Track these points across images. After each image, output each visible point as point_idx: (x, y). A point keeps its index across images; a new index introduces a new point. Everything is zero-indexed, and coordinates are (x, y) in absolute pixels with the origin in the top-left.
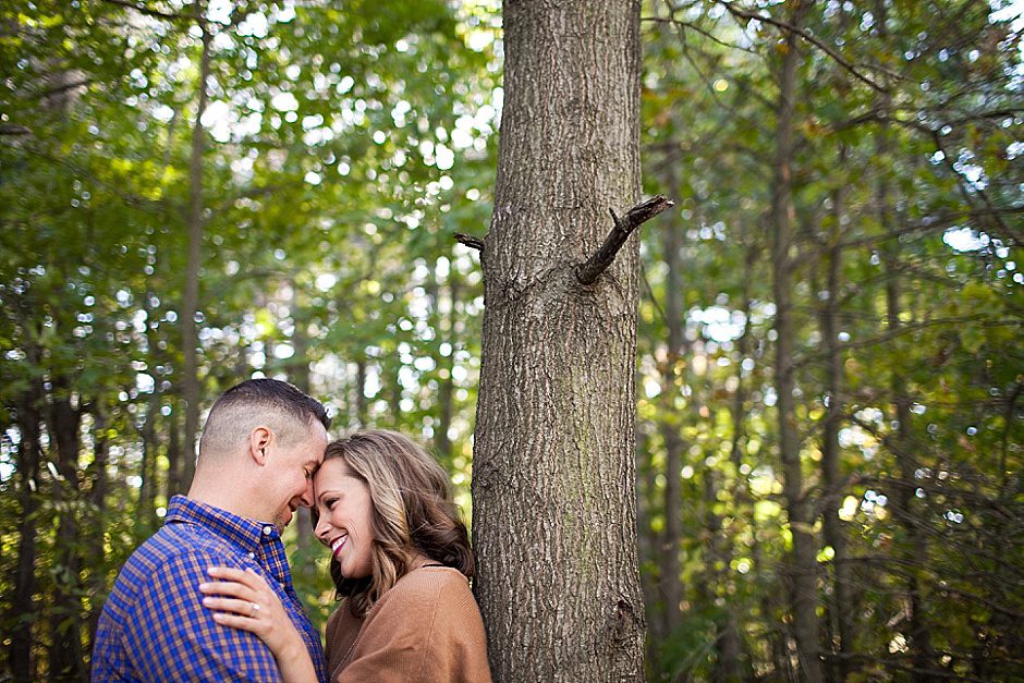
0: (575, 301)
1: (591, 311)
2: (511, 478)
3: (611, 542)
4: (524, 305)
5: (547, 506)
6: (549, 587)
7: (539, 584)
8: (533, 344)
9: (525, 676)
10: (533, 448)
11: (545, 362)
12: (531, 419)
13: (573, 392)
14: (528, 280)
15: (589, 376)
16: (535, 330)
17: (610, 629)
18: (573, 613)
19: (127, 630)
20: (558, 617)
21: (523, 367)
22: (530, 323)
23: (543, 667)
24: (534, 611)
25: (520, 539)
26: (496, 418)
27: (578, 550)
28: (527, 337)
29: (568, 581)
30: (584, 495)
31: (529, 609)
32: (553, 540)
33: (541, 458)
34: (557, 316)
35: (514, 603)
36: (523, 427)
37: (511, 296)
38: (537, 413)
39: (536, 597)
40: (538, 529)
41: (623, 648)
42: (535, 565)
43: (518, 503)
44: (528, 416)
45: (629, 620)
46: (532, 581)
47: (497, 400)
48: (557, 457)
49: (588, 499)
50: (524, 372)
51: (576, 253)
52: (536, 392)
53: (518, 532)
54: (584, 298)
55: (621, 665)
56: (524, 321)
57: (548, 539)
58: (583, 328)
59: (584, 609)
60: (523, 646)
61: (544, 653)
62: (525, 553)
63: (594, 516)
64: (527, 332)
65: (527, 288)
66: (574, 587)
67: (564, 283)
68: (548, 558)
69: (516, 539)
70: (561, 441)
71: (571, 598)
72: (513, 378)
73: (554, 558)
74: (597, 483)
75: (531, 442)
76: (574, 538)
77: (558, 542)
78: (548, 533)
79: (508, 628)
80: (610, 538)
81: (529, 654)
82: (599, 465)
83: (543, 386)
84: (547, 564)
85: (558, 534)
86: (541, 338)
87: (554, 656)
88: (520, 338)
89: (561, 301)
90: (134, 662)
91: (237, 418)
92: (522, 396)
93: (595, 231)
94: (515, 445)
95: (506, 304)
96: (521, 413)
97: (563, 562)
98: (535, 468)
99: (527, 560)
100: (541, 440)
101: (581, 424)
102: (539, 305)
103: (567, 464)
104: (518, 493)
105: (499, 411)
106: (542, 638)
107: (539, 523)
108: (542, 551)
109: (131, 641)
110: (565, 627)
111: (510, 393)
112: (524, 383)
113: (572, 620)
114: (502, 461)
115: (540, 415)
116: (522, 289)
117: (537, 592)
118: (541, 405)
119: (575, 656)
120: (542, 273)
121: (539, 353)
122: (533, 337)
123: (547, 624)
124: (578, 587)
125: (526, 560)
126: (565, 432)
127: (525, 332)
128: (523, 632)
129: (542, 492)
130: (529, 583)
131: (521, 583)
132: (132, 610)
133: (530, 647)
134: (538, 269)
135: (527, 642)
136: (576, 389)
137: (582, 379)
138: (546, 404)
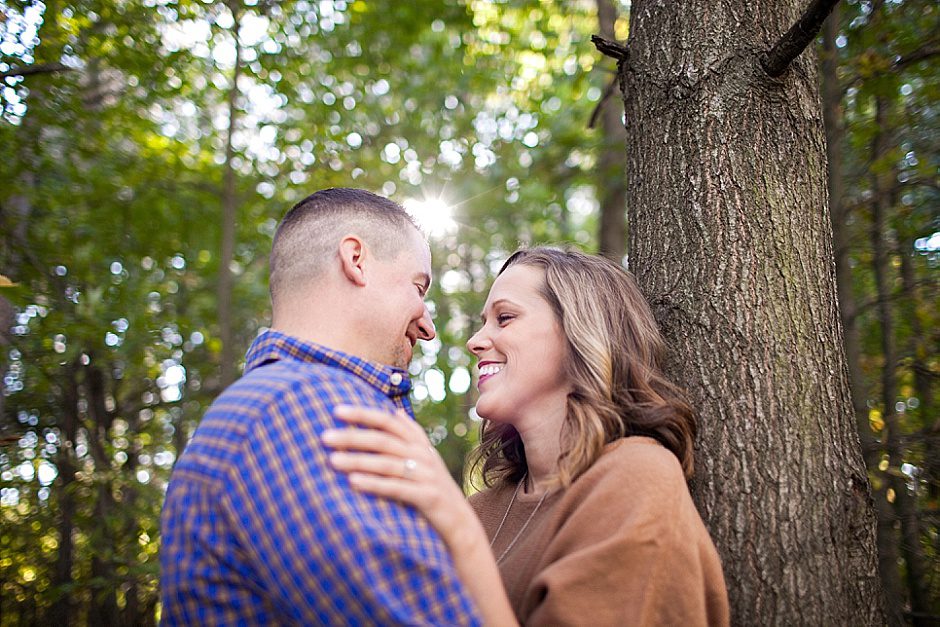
0: (762, 97)
1: (781, 110)
2: (699, 315)
3: (832, 398)
4: (697, 103)
5: (750, 346)
6: (764, 453)
7: (751, 448)
8: (714, 148)
9: (742, 573)
10: (726, 274)
11: (731, 169)
12: (719, 239)
13: (770, 206)
14: (700, 72)
15: (786, 188)
16: (715, 131)
17: (846, 509)
18: (800, 487)
19: (230, 486)
20: (782, 491)
21: (703, 176)
22: (707, 123)
23: (768, 560)
24: (748, 484)
25: (718, 391)
26: (666, 246)
27: (797, 406)
28: (705, 140)
29: (788, 445)
30: (796, 336)
31: (740, 482)
32: (763, 390)
33: (738, 287)
34: (741, 114)
35: (716, 476)
36: (710, 249)
37: (678, 95)
38: (726, 230)
39: (749, 466)
40: (743, 377)
41: (857, 539)
42: (743, 425)
43: (712, 345)
44: (716, 235)
45: (862, 502)
46: (740, 445)
47: (667, 224)
48: (758, 286)
49: (801, 341)
50: (704, 182)
51: (757, 40)
52: (723, 205)
53: (714, 383)
54: (771, 93)
55: (856, 561)
56: (699, 122)
57: (757, 389)
58: (773, 131)
59: (812, 482)
60: (736, 532)
61: (767, 540)
62: (727, 410)
63: (810, 362)
64: (704, 135)
65: (699, 82)
66: (797, 453)
67: (746, 74)
68: (760, 414)
69: (712, 392)
70: (762, 266)
71: (795, 466)
72: (689, 193)
73: (767, 414)
74: (808, 321)
75: (723, 266)
76: (789, 388)
77: (770, 394)
78: (757, 382)
79: (709, 509)
80: (830, 393)
81: (745, 543)
82: (809, 299)
83: (732, 197)
84: (758, 421)
85: (769, 384)
86: (724, 140)
87: (780, 544)
88: (695, 143)
89: (744, 96)
90: (243, 536)
91: (313, 235)
92: (704, 213)
93: (775, 19)
94: (700, 273)
95: (670, 107)
96: (705, 233)
97: (780, 419)
98: (732, 299)
99: (732, 418)
100: (735, 264)
101: (783, 246)
102: (716, 101)
103: (772, 295)
104: (710, 332)
105: (672, 236)
106: (762, 520)
107: (743, 369)
108: (751, 405)
109: (238, 503)
110: (792, 505)
111: (686, 212)
112: (705, 196)
113: (798, 496)
114: (684, 296)
115: (732, 233)
116: (692, 84)
117: (749, 458)
118: (732, 221)
119: (808, 545)
120: (718, 64)
121: (722, 158)
122: (713, 140)
123: (767, 501)
124: (801, 453)
125: (729, 416)
126: (765, 254)
127: (701, 134)
128: (734, 514)
129: (744, 329)
130: (738, 449)
131: (725, 449)
132: (238, 458)
133: (746, 533)
134: (712, 59)
135: (740, 525)
136: (772, 203)
137: (777, 191)
138: (738, 219)
